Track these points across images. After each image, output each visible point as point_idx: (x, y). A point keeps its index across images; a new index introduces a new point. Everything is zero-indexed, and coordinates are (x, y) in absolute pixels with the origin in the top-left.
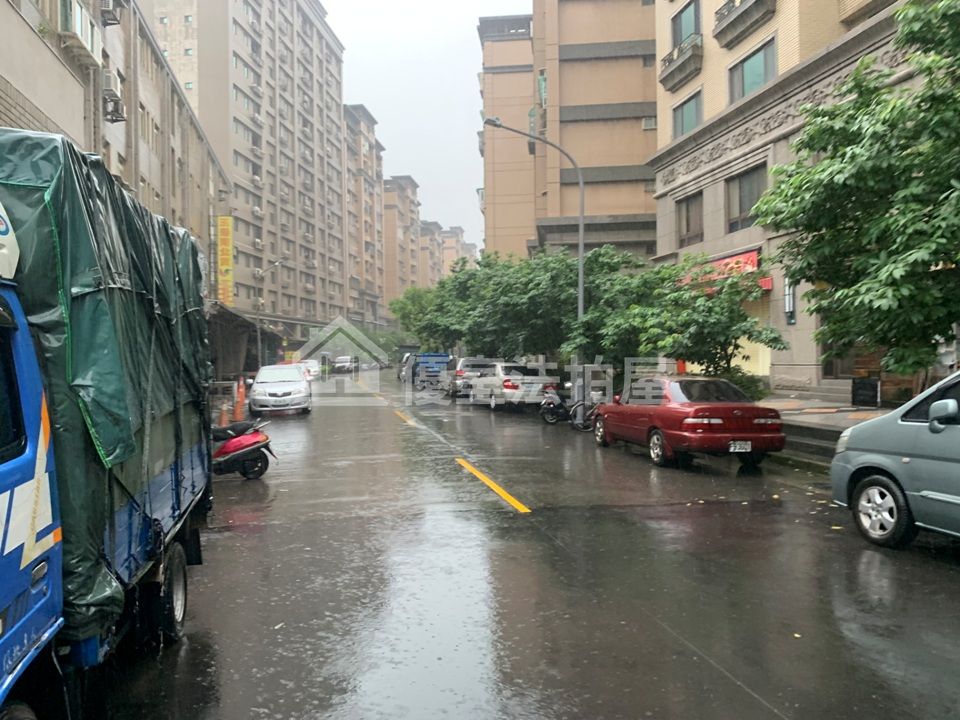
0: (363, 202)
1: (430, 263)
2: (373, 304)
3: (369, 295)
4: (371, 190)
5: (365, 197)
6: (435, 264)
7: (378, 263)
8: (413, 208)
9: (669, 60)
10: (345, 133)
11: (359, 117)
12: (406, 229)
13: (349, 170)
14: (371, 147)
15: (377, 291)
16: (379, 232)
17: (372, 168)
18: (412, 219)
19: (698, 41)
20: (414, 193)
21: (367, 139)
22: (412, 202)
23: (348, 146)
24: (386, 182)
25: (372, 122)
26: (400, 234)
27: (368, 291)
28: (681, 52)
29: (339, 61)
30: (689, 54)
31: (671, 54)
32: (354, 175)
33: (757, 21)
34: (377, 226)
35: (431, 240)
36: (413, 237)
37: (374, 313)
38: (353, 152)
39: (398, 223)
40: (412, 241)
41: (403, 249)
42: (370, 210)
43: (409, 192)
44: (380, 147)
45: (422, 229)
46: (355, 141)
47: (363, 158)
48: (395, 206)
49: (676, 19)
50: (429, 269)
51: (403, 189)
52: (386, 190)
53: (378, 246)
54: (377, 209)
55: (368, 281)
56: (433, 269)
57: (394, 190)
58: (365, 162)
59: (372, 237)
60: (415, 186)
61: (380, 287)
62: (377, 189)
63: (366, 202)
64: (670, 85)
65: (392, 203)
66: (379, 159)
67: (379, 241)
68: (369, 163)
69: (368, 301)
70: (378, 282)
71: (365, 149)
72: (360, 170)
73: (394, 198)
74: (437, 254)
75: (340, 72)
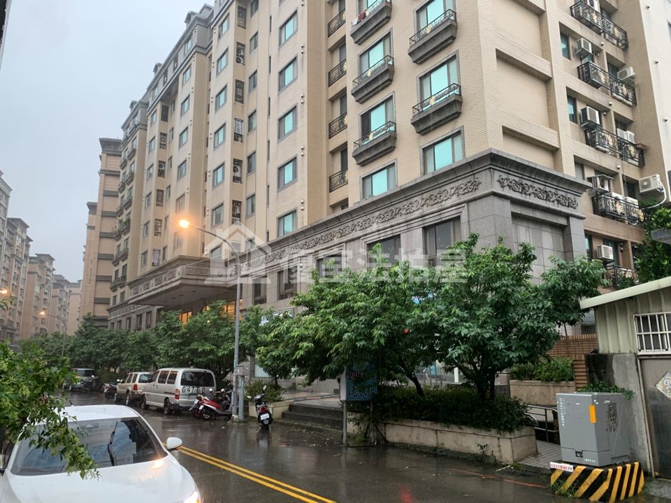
0: (13, 274)
1: (59, 305)
3: (9, 329)
4: (19, 266)
5: (14, 270)
7: (18, 308)
8: (48, 273)
10: (6, 234)
11: (16, 225)
12: (42, 286)
13: (5, 255)
14: (23, 241)
15: (15, 326)
16: (21, 289)
17: (21, 253)
18: (48, 280)
20: (51, 264)
21: (20, 237)
22: (49, 270)
23: (7, 243)
24: (31, 258)
25: (25, 226)
26: (37, 289)
27: (9, 327)
29: (7, 197)
32: (8, 257)
34: (21, 286)
35: (61, 291)
36: (46, 291)
38: (10, 245)
39: (37, 282)
40: (46, 293)
41: (38, 299)
42: (17, 278)
43: (47, 264)
44: (29, 240)
45: (54, 284)
46: (12, 239)
47: (16, 248)
48: (36, 273)
50: (57, 309)
51: (43, 262)
52: (30, 263)
53: (20, 298)
54: (22, 276)
55: (9, 320)
57: (37, 263)
58: (17, 250)
59: (17, 293)
60: (51, 259)
61: (18, 323)
62: (24, 264)
63: (15, 273)
65: (33, 270)
66: (28, 246)
67: (21, 295)
68: (20, 250)
69: (8, 333)
70: (17, 320)
71: (18, 242)
72: (13, 255)
73: (36, 268)
74: (64, 299)
75: (7, 203)
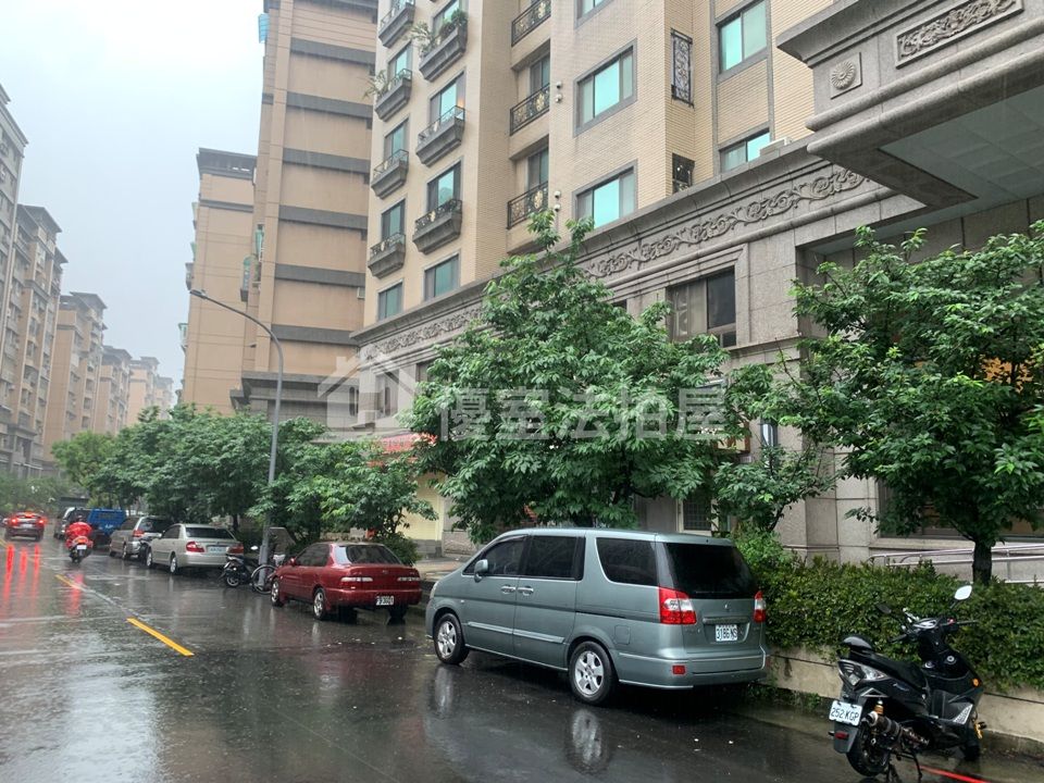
0: (30, 320)
1: (111, 396)
2: (27, 443)
3: (23, 431)
4: (42, 306)
5: (32, 314)
6: (117, 398)
7: (40, 393)
8: (96, 331)
9: (377, 249)
10: (15, 236)
11: (36, 221)
12: (84, 355)
13: (14, 280)
14: (48, 256)
15: (34, 427)
16: (45, 355)
17: (46, 281)
18: (94, 344)
19: (402, 240)
20: (99, 314)
21: (44, 247)
22: (96, 325)
23: (18, 254)
24: (64, 299)
25: (53, 228)
26: (75, 360)
27: (21, 427)
28: (387, 245)
29: (18, 155)
30: (393, 250)
31: (379, 245)
32: (20, 285)
33: (444, 239)
34: (45, 349)
35: (115, 370)
36: (91, 365)
37: (27, 454)
38: (24, 260)
39: (74, 347)
40: (90, 369)
41: (76, 378)
42: (37, 330)
43: (93, 313)
44: (60, 258)
45: (104, 356)
46: (28, 248)
47: (35, 268)
48: (72, 327)
49: (386, 215)
50: (109, 404)
51: (85, 309)
52: (62, 307)
53: (42, 372)
54: (47, 328)
55: (22, 413)
56: (113, 404)
57: (74, 309)
58: (37, 272)
59: (36, 360)
60: (101, 306)
61: (38, 422)
62: (50, 306)
63: (33, 319)
64: (378, 271)
65: (67, 323)
66: (58, 271)
67: (45, 366)
68: (44, 275)
69: (19, 438)
70: (37, 416)
71: (40, 258)
72: (30, 282)
73: (72, 318)
74: (121, 387)
75: (18, 168)
